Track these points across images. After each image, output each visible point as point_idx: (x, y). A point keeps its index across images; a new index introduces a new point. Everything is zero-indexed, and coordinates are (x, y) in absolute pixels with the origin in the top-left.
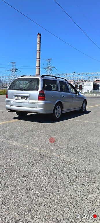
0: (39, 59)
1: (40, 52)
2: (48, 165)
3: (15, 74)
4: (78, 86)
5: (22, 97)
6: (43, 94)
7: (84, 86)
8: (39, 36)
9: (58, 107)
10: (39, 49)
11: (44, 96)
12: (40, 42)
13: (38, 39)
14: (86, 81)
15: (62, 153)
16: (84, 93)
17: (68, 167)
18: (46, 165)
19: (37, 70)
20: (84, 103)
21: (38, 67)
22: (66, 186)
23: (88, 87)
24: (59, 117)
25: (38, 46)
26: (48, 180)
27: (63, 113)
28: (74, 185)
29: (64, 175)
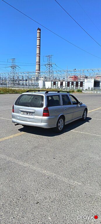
0: (39, 55)
1: (40, 48)
2: (55, 190)
3: (15, 70)
4: (79, 83)
5: (27, 113)
6: (48, 110)
7: (85, 83)
8: (39, 31)
9: (61, 120)
10: (39, 45)
11: (48, 112)
12: (40, 37)
13: (38, 34)
14: (86, 78)
15: (66, 175)
16: (85, 90)
17: (72, 191)
18: (54, 190)
19: (37, 66)
20: (85, 112)
21: (38, 63)
22: (72, 211)
23: (89, 84)
24: (61, 129)
25: (38, 41)
26: (57, 206)
27: (65, 124)
28: (77, 211)
29: (69, 201)
